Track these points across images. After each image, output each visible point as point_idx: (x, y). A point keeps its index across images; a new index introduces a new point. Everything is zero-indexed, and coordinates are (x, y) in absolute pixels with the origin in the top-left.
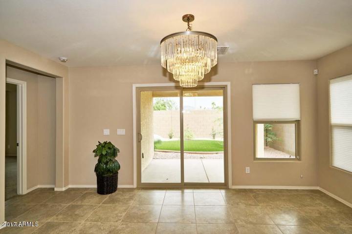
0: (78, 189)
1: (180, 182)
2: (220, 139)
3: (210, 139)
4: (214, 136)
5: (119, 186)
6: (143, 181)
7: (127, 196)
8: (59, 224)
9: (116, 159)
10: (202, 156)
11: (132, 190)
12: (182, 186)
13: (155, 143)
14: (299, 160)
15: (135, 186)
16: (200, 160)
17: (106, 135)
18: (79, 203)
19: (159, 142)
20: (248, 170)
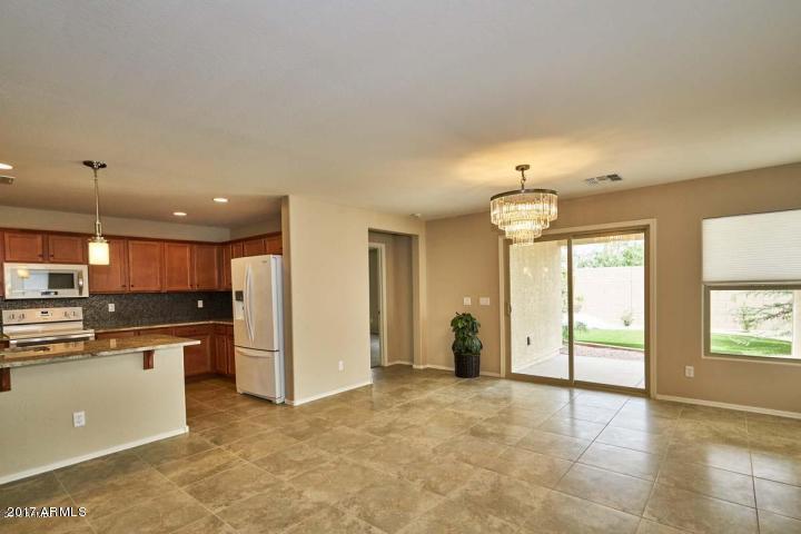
1: (566, 378)
6: (513, 371)
9: (477, 335)
11: (498, 379)
12: (570, 384)
15: (503, 374)
17: (466, 305)
20: (690, 371)
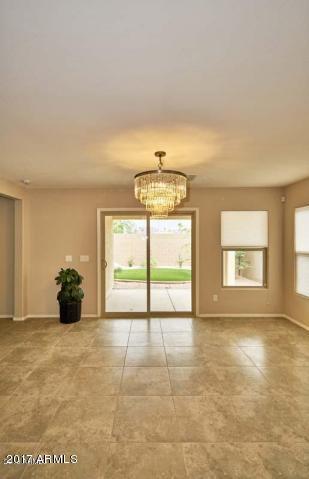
0: (39, 319)
1: (145, 310)
2: (187, 267)
3: (177, 267)
4: (181, 264)
5: (83, 316)
6: (107, 311)
7: (93, 324)
8: (29, 349)
9: (80, 286)
10: (168, 286)
11: (96, 319)
12: (148, 315)
13: (115, 271)
14: (266, 287)
15: (99, 315)
16: (165, 291)
17: (69, 261)
18: (44, 331)
19: (118, 271)
20: (215, 298)
